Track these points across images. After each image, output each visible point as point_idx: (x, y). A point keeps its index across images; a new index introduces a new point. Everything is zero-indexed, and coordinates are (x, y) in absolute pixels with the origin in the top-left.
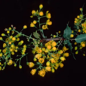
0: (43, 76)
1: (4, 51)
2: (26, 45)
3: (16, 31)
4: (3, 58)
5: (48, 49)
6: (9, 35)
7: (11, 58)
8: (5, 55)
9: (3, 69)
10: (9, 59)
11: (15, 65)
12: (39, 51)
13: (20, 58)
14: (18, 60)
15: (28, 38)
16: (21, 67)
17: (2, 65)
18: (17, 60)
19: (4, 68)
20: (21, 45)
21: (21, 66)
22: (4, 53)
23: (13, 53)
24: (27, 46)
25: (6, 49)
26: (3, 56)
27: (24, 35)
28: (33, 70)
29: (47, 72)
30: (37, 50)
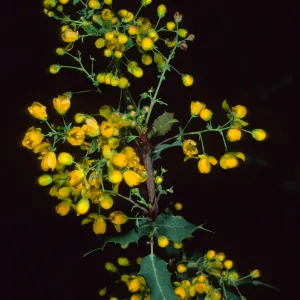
0: (25, 143)
1: (108, 15)
2: (129, 88)
3: (173, 52)
4: (84, 11)
5: (114, 156)
6: (162, 29)
7: (83, 36)
8: (95, 18)
9: (46, 11)
10: (81, 31)
11: (60, 51)
12: (107, 127)
13: (83, 69)
14: (79, 60)
15: (153, 94)
16: (54, 69)
17: (60, 9)
18: (76, 58)
19: (50, 14)
20: (130, 70)
21: (58, 70)
22: (100, 14)
23: (99, 44)
24: (124, 90)
25: (114, 20)
26: (91, 12)
27: (162, 78)
28: (44, 108)
29: (40, 158)
30: (110, 120)
